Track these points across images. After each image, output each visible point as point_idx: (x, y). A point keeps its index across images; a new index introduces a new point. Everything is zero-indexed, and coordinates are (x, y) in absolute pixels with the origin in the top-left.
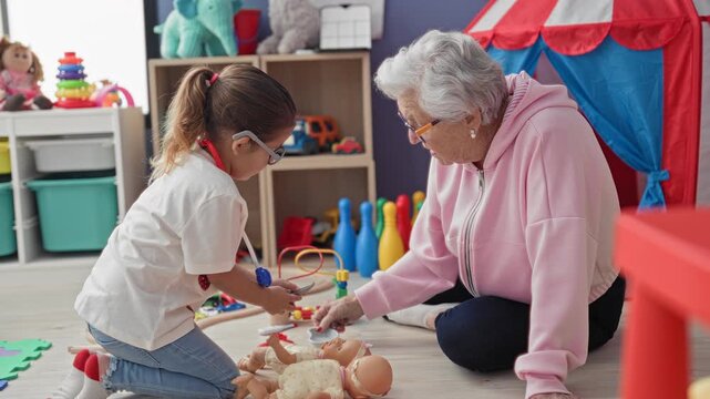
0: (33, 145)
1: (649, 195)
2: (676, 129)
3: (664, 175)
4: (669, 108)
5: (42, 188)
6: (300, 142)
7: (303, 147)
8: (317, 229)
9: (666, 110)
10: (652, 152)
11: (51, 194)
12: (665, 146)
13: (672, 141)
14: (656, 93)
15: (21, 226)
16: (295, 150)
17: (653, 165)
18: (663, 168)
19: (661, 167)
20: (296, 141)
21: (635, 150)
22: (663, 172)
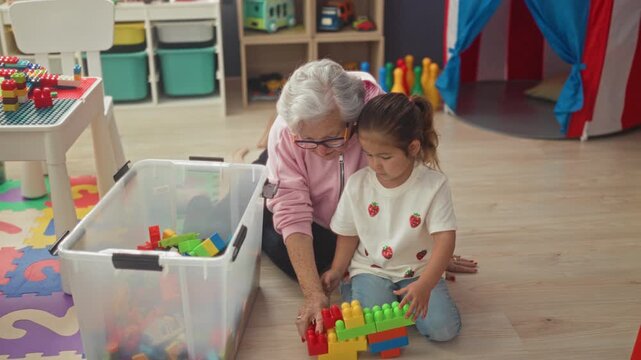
0: (159, 25)
1: (572, 78)
3: (583, 67)
4: (591, 24)
5: (165, 54)
7: (339, 26)
11: (171, 58)
13: (591, 45)
15: (153, 79)
17: (576, 59)
19: (582, 62)
20: (333, 22)
22: (582, 65)
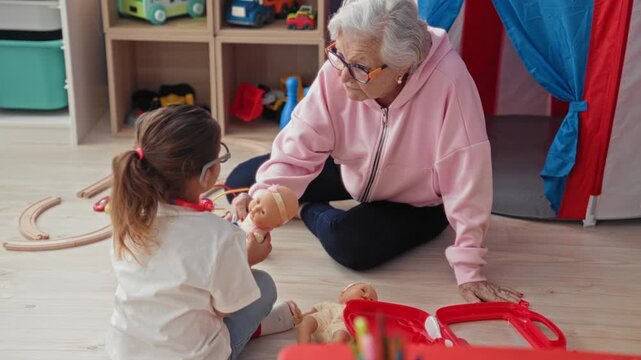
2: (601, 61)
3: (583, 106)
4: (595, 41)
6: (251, 16)
7: (255, 20)
8: (269, 99)
9: (592, 43)
10: (574, 82)
12: (588, 79)
14: (584, 24)
16: (247, 23)
17: (575, 96)
18: (583, 100)
19: (582, 98)
20: (248, 13)
21: (559, 79)
22: (583, 103)
